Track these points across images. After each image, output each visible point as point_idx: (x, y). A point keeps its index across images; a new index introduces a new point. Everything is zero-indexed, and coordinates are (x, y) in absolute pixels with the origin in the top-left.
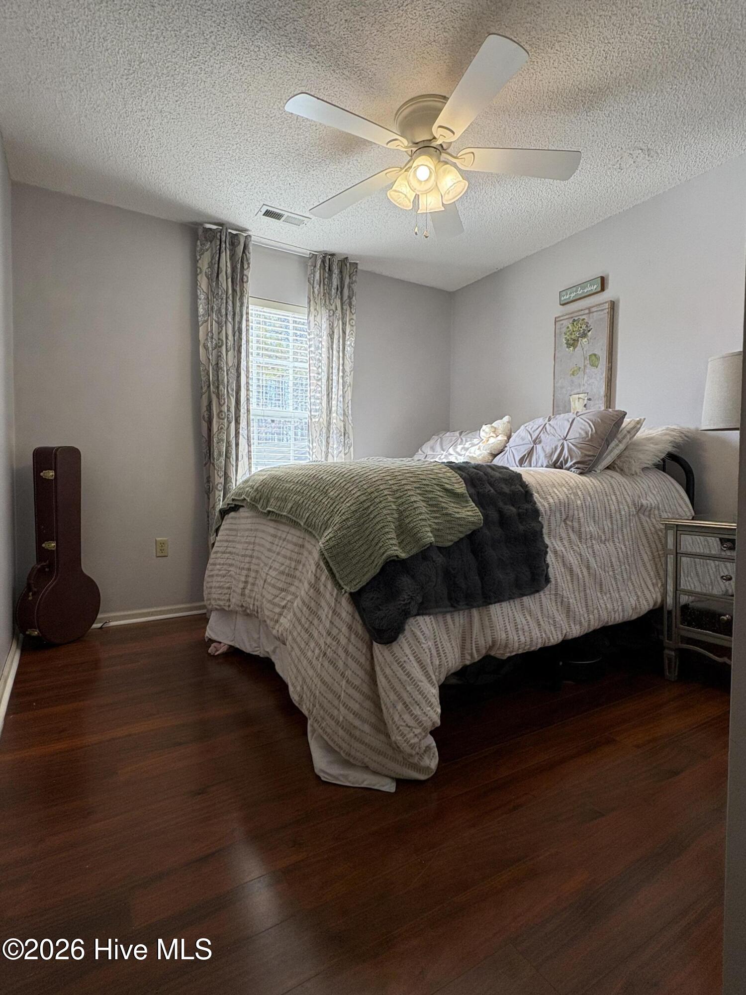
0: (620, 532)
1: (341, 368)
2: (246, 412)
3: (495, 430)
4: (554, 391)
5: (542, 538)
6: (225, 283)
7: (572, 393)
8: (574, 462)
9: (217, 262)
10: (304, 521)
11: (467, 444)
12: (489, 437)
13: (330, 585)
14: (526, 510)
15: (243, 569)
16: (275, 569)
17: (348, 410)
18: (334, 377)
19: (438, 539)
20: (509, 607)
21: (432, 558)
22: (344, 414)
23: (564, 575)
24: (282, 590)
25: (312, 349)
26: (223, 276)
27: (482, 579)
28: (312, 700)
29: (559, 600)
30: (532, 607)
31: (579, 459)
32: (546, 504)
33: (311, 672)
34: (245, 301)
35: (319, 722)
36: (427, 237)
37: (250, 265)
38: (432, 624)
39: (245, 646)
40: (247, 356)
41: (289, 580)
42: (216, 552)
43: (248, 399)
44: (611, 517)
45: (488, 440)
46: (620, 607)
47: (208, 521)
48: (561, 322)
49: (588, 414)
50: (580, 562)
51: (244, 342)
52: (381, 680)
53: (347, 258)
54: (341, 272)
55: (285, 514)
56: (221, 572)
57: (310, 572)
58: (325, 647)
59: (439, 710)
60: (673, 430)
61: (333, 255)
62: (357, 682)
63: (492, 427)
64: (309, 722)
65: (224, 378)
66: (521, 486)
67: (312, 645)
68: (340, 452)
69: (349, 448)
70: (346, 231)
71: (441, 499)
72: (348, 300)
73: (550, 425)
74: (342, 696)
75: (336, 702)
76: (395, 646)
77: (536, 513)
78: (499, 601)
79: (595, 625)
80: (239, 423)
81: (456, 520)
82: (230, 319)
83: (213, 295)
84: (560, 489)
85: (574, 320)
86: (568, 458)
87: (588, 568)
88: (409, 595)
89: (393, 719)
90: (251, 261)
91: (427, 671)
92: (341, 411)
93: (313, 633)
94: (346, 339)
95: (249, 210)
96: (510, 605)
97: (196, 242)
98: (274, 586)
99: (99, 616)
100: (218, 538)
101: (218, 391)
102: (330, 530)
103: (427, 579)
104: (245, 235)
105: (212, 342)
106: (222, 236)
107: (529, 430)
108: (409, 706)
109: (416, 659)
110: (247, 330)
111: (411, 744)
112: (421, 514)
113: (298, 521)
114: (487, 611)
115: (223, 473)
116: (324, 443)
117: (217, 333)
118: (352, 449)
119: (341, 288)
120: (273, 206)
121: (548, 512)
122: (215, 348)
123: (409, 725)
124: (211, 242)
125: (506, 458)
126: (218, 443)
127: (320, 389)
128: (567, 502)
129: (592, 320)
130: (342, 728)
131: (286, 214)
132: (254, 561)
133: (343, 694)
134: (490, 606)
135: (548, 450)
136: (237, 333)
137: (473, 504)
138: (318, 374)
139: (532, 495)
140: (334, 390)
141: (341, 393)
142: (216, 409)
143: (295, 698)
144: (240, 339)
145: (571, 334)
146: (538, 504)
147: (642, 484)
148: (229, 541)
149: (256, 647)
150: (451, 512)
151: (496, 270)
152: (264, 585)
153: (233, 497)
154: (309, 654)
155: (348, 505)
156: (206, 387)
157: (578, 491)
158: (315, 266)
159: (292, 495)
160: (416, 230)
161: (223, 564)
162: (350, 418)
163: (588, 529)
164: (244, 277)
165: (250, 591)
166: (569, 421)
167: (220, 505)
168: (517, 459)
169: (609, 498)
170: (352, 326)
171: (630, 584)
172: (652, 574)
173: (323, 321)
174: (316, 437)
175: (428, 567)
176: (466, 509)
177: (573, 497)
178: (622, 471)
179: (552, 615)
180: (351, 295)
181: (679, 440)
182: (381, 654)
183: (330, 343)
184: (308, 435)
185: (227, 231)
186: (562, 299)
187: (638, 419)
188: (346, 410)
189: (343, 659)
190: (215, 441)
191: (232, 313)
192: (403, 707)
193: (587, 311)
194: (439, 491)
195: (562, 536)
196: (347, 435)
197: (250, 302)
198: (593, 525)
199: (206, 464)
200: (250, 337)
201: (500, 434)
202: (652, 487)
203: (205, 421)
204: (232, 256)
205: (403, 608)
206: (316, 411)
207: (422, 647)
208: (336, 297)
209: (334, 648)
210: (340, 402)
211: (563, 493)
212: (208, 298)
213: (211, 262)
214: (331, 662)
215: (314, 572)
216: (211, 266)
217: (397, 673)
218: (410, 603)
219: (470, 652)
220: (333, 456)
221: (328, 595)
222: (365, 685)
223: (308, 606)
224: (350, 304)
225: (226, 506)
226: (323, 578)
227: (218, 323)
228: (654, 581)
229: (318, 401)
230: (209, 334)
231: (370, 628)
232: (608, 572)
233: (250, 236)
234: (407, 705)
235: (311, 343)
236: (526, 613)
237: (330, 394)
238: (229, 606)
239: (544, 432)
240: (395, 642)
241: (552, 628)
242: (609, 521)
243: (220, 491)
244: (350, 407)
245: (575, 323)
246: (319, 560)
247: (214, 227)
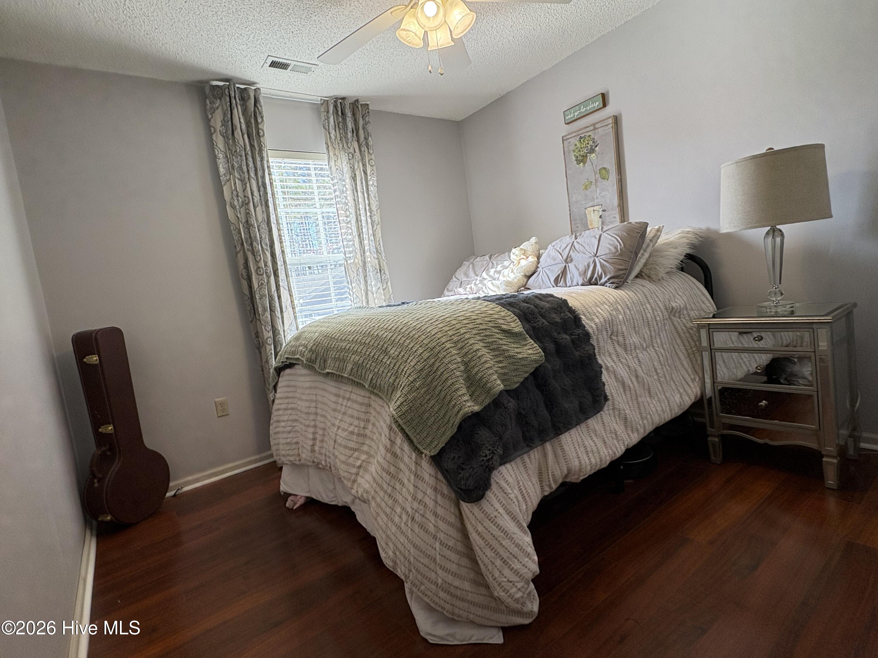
0: (657, 337)
1: (367, 208)
2: (283, 264)
3: (525, 252)
4: (569, 206)
5: (596, 359)
6: (242, 139)
7: (587, 206)
8: (608, 277)
9: (230, 120)
10: (368, 382)
11: (499, 266)
12: (520, 259)
13: (406, 447)
14: (578, 335)
15: (308, 426)
16: (343, 430)
17: (380, 247)
18: (362, 218)
19: (507, 383)
20: (577, 432)
21: (504, 405)
22: (377, 251)
23: (617, 389)
24: (355, 450)
25: (337, 193)
26: (238, 133)
27: (550, 412)
28: (407, 566)
29: (617, 413)
30: (597, 427)
31: (612, 275)
32: (594, 326)
33: (402, 539)
34: (265, 155)
35: (417, 586)
36: (442, 74)
37: (264, 119)
38: (514, 470)
39: (321, 496)
40: (275, 209)
41: (361, 440)
42: (278, 410)
43: (283, 252)
44: (649, 325)
45: (519, 262)
46: (668, 408)
47: (263, 374)
48: (569, 140)
49: (612, 229)
50: (629, 373)
51: (270, 195)
52: (473, 536)
53: (357, 101)
54: (354, 114)
55: (346, 375)
56: (285, 429)
57: (383, 435)
58: (412, 511)
59: (536, 558)
60: (688, 232)
61: (343, 99)
62: (451, 543)
63: (521, 249)
64: (406, 585)
65: (256, 233)
66: (569, 312)
67: (398, 510)
68: (379, 288)
69: (387, 283)
70: (354, 75)
71: (501, 342)
72: (364, 142)
73: (578, 243)
74: (438, 559)
75: (432, 566)
76: (483, 502)
77: (587, 335)
78: (568, 429)
79: (650, 428)
80: (278, 276)
81: (519, 360)
82: (252, 174)
83: (232, 153)
84: (603, 308)
85: (581, 138)
86: (602, 273)
87: (637, 377)
88: (490, 450)
89: (493, 576)
90: (264, 114)
91: (518, 521)
92: (373, 249)
93: (397, 498)
94: (369, 179)
95: (255, 63)
96: (577, 430)
97: (205, 101)
98: (346, 447)
99: (171, 484)
100: (278, 395)
101: (252, 247)
102: (399, 394)
103: (504, 428)
104: (253, 88)
105: (238, 200)
106: (231, 93)
107: (558, 249)
108: (508, 560)
109: (506, 511)
110: (271, 184)
111: (516, 599)
112: (486, 362)
113: (362, 382)
114: (558, 441)
115: (270, 327)
116: (362, 281)
117: (242, 190)
118: (389, 283)
119: (356, 131)
120: (278, 56)
121: (596, 333)
122: (242, 206)
123: (510, 580)
124: (220, 99)
125: (540, 278)
126: (260, 299)
127: (350, 231)
128: (610, 319)
129: (597, 136)
130: (442, 590)
131: (293, 63)
132: (319, 418)
133: (438, 557)
134: (561, 436)
135: (582, 268)
136: (262, 189)
137: (531, 341)
138: (347, 217)
139: (580, 319)
140: (364, 230)
141: (371, 232)
142: (253, 266)
143: (389, 564)
144: (266, 193)
145: (579, 151)
146: (587, 327)
147: (668, 287)
148: (289, 398)
149: (333, 497)
150: (513, 354)
151: (500, 96)
152: (334, 445)
153: (286, 356)
154: (397, 519)
155: (412, 364)
156: (240, 245)
157: (618, 305)
158: (328, 112)
159: (350, 355)
160: (430, 68)
161: (288, 421)
162: (383, 254)
163: (631, 341)
164: (260, 131)
165: (320, 447)
166: (596, 238)
167: (273, 363)
168: (552, 280)
169: (645, 307)
170: (372, 166)
171: (672, 383)
172: (689, 371)
173: (343, 164)
174: (354, 277)
175: (502, 415)
176: (526, 348)
177: (615, 313)
178: (650, 278)
179: (613, 431)
180: (367, 137)
181: (695, 241)
182: (471, 512)
183: (354, 185)
184: (346, 277)
185: (234, 86)
186: (567, 118)
187: (657, 227)
188: (378, 248)
189: (433, 521)
190: (257, 297)
191: (253, 169)
192: (501, 563)
193: (592, 128)
194: (497, 333)
195: (610, 351)
196: (382, 272)
197: (269, 156)
198: (635, 335)
199: (252, 321)
200: (275, 190)
201: (530, 255)
202: (678, 289)
203: (244, 279)
204: (245, 111)
205: (486, 464)
206: (350, 252)
207: (509, 498)
208: (353, 140)
209: (421, 512)
210: (372, 241)
211: (606, 312)
212: (227, 156)
213: (224, 120)
214: (421, 526)
215: (387, 435)
216: (224, 123)
217: (490, 530)
218: (492, 458)
219: (548, 483)
220: (373, 293)
221: (406, 459)
222: (459, 544)
223: (388, 471)
224: (367, 145)
225: (280, 364)
226: (399, 441)
227: (242, 180)
228: (693, 377)
229: (351, 243)
230: (235, 193)
231: (456, 489)
232: (653, 376)
233: (259, 89)
234: (505, 561)
235: (335, 188)
236: (592, 435)
237: (361, 235)
238: (300, 460)
239: (573, 251)
240: (483, 499)
241: (615, 441)
242: (647, 329)
243: (270, 345)
244: (381, 244)
245: (582, 140)
246: (391, 422)
247: (221, 84)
